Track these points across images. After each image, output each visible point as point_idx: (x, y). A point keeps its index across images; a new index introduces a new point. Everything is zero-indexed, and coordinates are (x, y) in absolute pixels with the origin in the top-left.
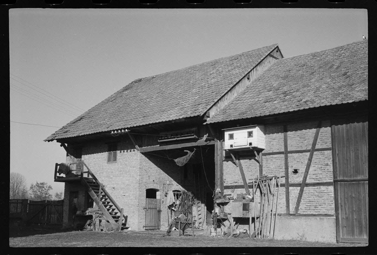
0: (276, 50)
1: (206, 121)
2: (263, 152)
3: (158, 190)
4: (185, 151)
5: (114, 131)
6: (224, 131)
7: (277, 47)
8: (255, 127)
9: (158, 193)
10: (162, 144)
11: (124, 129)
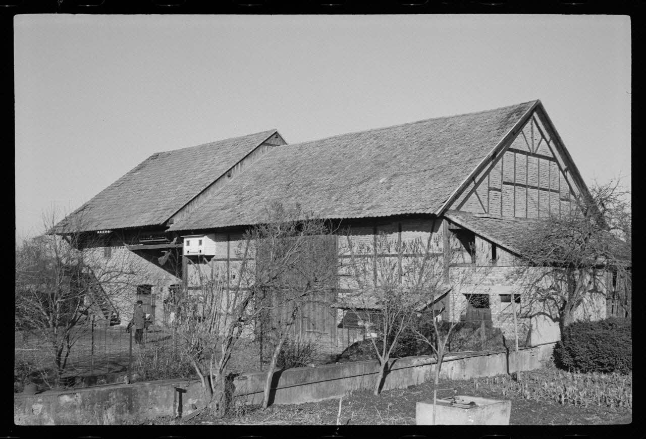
0: (275, 136)
1: (169, 228)
2: (214, 258)
3: (152, 286)
4: (162, 252)
5: (99, 231)
6: (183, 238)
7: (276, 133)
8: (203, 236)
9: (152, 288)
10: (145, 244)
11: (107, 230)
